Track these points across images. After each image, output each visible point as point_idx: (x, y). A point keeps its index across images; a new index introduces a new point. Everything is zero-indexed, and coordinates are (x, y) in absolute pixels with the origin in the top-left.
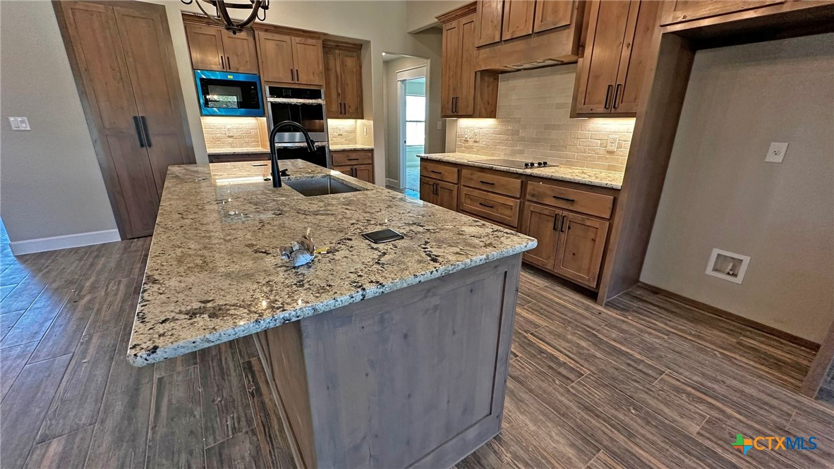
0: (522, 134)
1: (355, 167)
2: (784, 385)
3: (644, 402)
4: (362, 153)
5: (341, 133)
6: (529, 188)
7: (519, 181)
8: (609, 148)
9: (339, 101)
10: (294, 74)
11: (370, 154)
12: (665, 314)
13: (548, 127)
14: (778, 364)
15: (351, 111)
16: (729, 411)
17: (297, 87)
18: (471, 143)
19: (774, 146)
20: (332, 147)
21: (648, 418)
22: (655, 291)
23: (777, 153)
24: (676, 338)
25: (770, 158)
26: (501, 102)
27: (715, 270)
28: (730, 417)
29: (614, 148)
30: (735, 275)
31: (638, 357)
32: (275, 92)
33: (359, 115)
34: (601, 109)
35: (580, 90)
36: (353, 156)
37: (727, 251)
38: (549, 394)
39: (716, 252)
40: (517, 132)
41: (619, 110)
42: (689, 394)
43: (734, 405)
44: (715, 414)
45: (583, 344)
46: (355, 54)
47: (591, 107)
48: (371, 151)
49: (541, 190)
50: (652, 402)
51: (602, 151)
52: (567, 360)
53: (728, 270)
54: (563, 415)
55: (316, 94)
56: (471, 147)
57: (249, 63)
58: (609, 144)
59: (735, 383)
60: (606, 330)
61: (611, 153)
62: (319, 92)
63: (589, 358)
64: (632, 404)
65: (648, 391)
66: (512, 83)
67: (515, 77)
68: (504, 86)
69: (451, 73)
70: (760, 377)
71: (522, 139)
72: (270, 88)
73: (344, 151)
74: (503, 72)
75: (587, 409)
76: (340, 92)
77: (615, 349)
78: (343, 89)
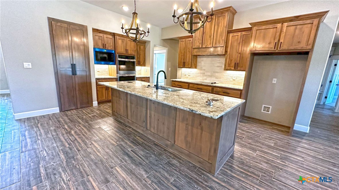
0: (206, 74)
2: (285, 135)
3: (260, 141)
4: (146, 78)
6: (214, 90)
7: (211, 88)
8: (234, 79)
9: (138, 60)
10: (126, 50)
12: (255, 123)
13: (215, 72)
14: (282, 131)
15: (141, 63)
16: (277, 141)
17: (127, 55)
18: (187, 76)
19: (274, 79)
20: (137, 76)
21: (263, 144)
22: (249, 118)
23: (275, 81)
24: (260, 128)
25: (273, 82)
26: (199, 64)
27: (263, 111)
28: (278, 142)
29: (235, 79)
30: (269, 112)
31: (254, 132)
32: (120, 57)
33: (144, 65)
34: (233, 69)
35: (227, 63)
36: (143, 79)
37: (266, 105)
38: (239, 142)
39: (263, 106)
40: (204, 73)
41: (238, 69)
42: (268, 139)
43: (278, 140)
44: (275, 142)
45: (240, 131)
46: (144, 45)
47: (230, 68)
48: (149, 78)
49: (219, 90)
50: (262, 141)
51: (232, 80)
52: (239, 135)
53: (266, 110)
54: (245, 145)
55: (133, 58)
56: (187, 77)
57: (112, 47)
58: (233, 78)
59: (276, 136)
60: (243, 127)
61: (234, 80)
63: (243, 134)
64: (258, 142)
65: (260, 139)
66: (202, 59)
67: (203, 57)
68: (199, 59)
69: (182, 55)
70: (280, 134)
71: (206, 76)
72: (119, 55)
74: (199, 55)
75: (249, 144)
77: (247, 131)
78: (139, 56)
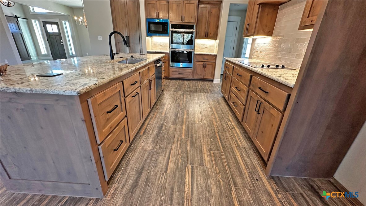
1: (206, 63)
4: (211, 56)
5: (207, 47)
6: (252, 80)
7: (250, 75)
9: (206, 31)
10: (183, 18)
11: (215, 57)
15: (211, 36)
17: (183, 24)
18: (259, 53)
20: (195, 53)
33: (215, 37)
36: (206, 57)
46: (217, 6)
47: (312, 18)
48: (216, 56)
62: (193, 26)
72: (171, 24)
73: (201, 54)
76: (206, 26)
78: (209, 24)
